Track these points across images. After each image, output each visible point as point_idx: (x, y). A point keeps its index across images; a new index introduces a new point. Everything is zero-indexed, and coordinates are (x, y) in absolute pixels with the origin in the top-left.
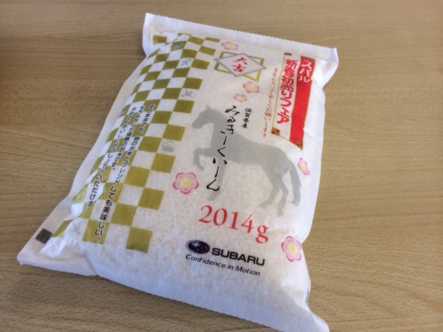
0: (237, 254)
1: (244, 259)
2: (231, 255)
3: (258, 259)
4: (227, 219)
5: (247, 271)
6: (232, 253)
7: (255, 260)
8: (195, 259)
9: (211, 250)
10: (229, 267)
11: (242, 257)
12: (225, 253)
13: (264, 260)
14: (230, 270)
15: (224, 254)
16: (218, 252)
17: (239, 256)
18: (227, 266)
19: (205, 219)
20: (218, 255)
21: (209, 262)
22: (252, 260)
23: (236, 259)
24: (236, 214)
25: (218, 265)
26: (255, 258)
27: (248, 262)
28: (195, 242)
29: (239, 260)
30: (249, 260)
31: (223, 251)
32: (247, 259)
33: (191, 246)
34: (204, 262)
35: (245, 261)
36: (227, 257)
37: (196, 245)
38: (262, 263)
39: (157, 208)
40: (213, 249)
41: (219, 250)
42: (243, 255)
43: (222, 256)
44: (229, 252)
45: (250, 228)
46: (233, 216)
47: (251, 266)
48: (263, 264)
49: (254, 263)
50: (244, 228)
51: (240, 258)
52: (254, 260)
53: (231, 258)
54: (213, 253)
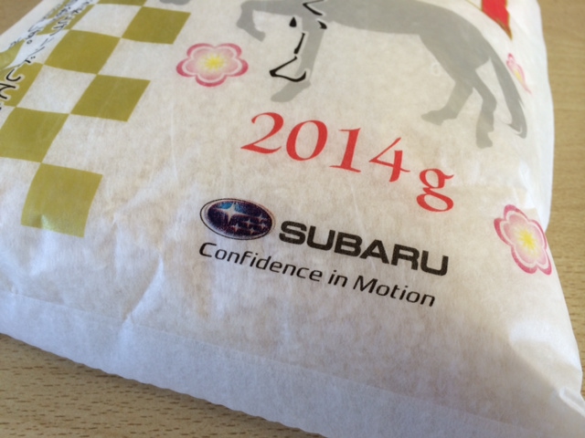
0: (359, 240)
1: (383, 256)
2: (340, 242)
3: (425, 254)
4: (328, 144)
5: (391, 292)
6: (342, 235)
7: (418, 259)
8: (227, 256)
9: (277, 228)
10: (334, 279)
11: (377, 250)
12: (321, 237)
13: (445, 259)
14: (335, 290)
15: (316, 240)
16: (299, 234)
17: (365, 246)
18: (327, 277)
19: (263, 145)
20: (300, 242)
21: (271, 265)
22: (406, 258)
23: (356, 253)
24: (353, 135)
25: (296, 272)
26: (415, 252)
27: (395, 262)
28: (228, 203)
29: (364, 256)
30: (397, 256)
31: (313, 229)
32: (389, 254)
33: (215, 216)
34: (256, 263)
35: (385, 260)
36: (327, 247)
37: (231, 212)
38: (438, 267)
39: (125, 119)
40: (285, 226)
41: (303, 227)
42: (378, 243)
43: (311, 244)
44: (332, 233)
45: (397, 169)
46: (345, 139)
47: (403, 274)
48: (443, 271)
49: (415, 267)
50: (379, 168)
51: (369, 253)
52: (413, 259)
53: (338, 250)
54: (282, 237)
